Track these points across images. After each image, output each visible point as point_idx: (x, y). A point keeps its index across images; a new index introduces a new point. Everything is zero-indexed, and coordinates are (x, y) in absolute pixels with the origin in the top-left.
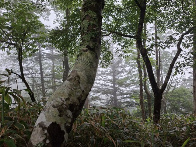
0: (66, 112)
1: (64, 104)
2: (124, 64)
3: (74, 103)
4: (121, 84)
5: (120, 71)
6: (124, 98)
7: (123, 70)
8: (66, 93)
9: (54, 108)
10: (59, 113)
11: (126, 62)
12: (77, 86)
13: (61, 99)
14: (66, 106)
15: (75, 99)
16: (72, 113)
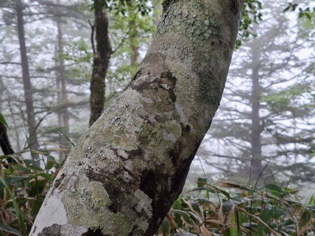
0: (131, 197)
1: (126, 170)
2: (293, 38)
3: (156, 166)
4: (280, 106)
5: (276, 62)
6: (285, 153)
7: (288, 59)
8: (130, 133)
9: (92, 182)
10: (111, 198)
11: (300, 31)
12: (165, 111)
13: (116, 151)
14: (130, 178)
15: (162, 156)
16: (151, 200)
